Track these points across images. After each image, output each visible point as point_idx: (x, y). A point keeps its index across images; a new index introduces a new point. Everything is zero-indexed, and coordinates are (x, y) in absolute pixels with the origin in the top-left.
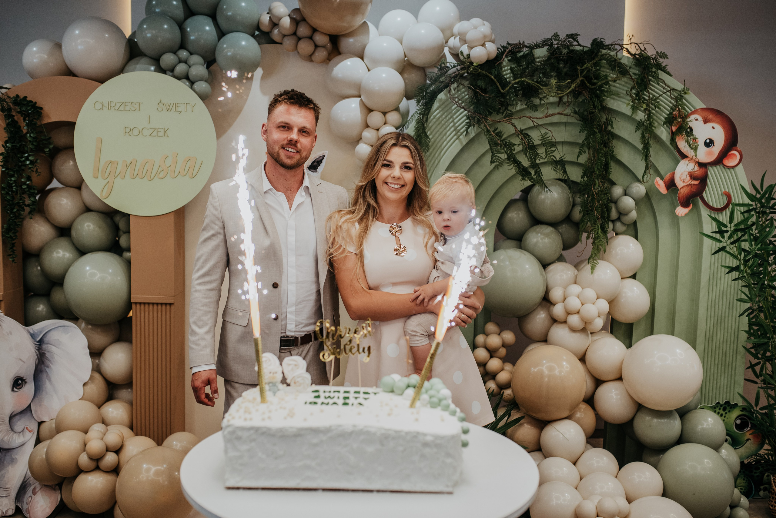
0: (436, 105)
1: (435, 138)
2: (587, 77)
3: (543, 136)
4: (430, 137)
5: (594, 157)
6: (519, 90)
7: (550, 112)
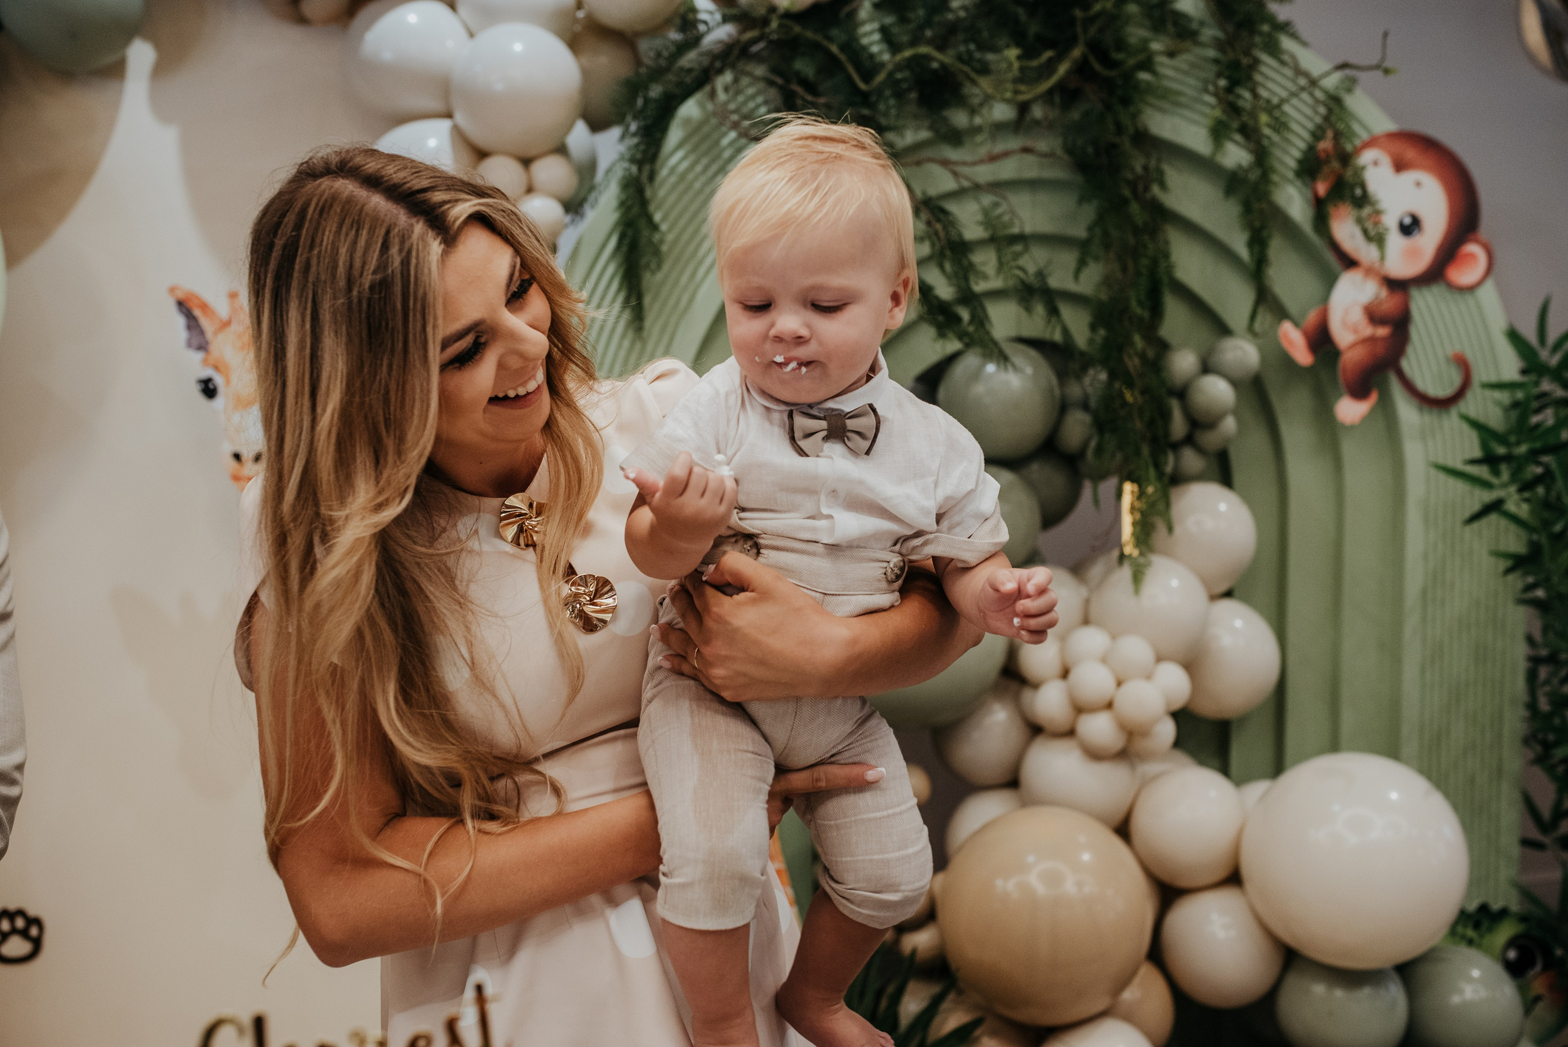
0: (675, 134)
1: (676, 231)
2: (1096, 48)
3: (986, 212)
4: (664, 227)
5: (1124, 269)
6: (909, 90)
7: (1000, 147)
